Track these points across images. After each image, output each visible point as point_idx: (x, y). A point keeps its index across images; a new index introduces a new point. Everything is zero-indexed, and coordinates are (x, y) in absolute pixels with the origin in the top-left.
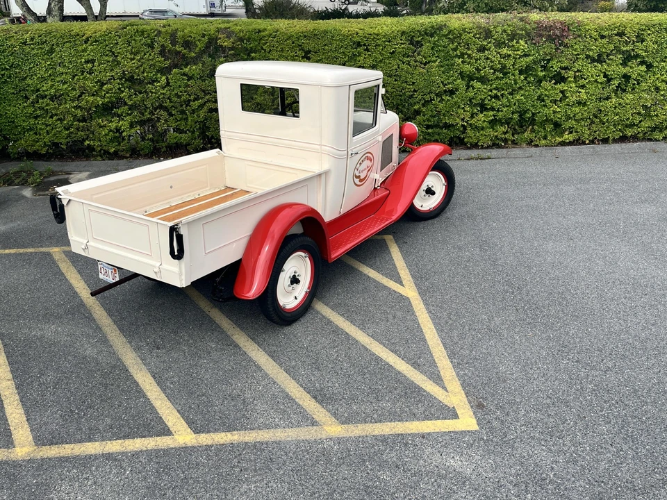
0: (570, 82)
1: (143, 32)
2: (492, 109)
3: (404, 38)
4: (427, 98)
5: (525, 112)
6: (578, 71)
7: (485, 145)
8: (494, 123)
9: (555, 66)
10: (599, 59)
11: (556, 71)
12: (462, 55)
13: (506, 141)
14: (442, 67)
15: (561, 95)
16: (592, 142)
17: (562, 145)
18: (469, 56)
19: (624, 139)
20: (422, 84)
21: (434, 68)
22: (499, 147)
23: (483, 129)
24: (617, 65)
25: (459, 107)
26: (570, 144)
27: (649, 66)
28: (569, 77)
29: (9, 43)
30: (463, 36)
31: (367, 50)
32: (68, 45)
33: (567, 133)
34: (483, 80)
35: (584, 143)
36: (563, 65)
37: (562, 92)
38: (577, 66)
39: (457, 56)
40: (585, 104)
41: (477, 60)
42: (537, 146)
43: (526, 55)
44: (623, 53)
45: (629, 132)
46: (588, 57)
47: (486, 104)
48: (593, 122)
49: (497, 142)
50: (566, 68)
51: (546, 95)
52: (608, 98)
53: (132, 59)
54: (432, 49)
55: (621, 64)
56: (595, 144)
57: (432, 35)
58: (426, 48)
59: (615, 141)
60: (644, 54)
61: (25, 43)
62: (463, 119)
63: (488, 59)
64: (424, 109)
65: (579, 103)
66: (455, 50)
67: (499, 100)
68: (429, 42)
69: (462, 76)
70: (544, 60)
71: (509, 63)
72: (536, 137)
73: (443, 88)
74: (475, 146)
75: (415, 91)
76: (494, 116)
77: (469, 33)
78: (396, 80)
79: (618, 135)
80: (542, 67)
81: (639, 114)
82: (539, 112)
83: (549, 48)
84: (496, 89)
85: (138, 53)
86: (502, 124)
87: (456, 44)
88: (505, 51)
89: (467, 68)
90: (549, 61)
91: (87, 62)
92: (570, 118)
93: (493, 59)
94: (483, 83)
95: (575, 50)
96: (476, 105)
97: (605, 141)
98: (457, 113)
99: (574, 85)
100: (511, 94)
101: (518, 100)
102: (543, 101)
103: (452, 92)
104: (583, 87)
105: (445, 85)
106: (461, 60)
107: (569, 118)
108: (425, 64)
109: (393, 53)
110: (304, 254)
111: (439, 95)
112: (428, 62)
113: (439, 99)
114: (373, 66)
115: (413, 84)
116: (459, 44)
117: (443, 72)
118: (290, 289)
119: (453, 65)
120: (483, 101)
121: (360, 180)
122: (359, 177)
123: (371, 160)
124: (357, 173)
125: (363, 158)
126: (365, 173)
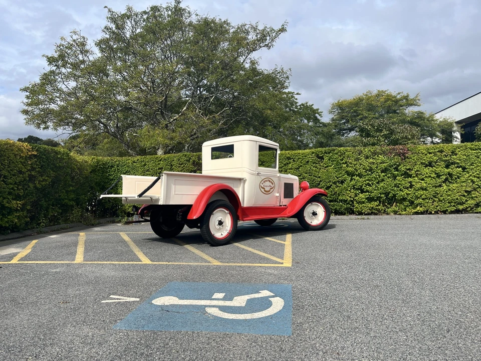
0: (414, 177)
1: (186, 156)
2: (367, 191)
3: (314, 154)
4: (328, 185)
5: (389, 194)
6: (417, 171)
7: (366, 213)
8: (370, 200)
9: (402, 168)
10: (430, 165)
11: (403, 171)
12: (346, 163)
13: (379, 211)
14: (335, 168)
15: (409, 184)
16: (436, 213)
17: (416, 214)
18: (350, 163)
19: (458, 211)
20: (325, 177)
21: (330, 169)
22: (376, 214)
23: (363, 203)
24: (442, 168)
25: (347, 190)
26: (422, 213)
27: (464, 169)
28: (412, 174)
29: (127, 162)
31: (294, 161)
32: (152, 162)
33: (419, 207)
34: (360, 176)
35: (431, 213)
36: (408, 167)
37: (410, 182)
38: (416, 168)
39: (343, 163)
40: (426, 190)
41: (355, 165)
42: (400, 214)
43: (384, 163)
44: (445, 161)
45: (461, 207)
46: (422, 163)
47: (364, 189)
48: (434, 201)
49: (374, 211)
50: (409, 169)
51: (399, 184)
52: (440, 186)
53: (179, 167)
54: (329, 160)
55: (445, 167)
56: (439, 214)
57: (329, 153)
58: (326, 159)
59: (452, 212)
60: (458, 161)
61: (134, 162)
62: (350, 197)
63: (361, 164)
65: (422, 189)
66: (342, 160)
67: (371, 186)
68: (327, 157)
69: (348, 173)
70: (395, 165)
71: (374, 167)
72: (399, 209)
73: (336, 180)
74: (360, 213)
75: (321, 181)
76: (370, 195)
78: (309, 175)
79: (453, 209)
80: (394, 169)
81: (464, 196)
82: (397, 194)
83: (397, 159)
84: (368, 180)
85: (182, 164)
86: (375, 201)
88: (371, 160)
89: (350, 169)
90: (399, 166)
91: (159, 169)
92: (419, 198)
93: (364, 164)
94: (361, 177)
95: (414, 160)
96: (357, 189)
97: (445, 212)
98: (347, 193)
99: (416, 178)
100: (378, 183)
101: (382, 186)
102: (398, 187)
103: (342, 182)
104: (423, 180)
105: (338, 178)
107: (417, 198)
108: (325, 167)
109: (308, 162)
110: (227, 212)
111: (335, 183)
112: (327, 167)
113: (335, 186)
114: (297, 169)
115: (319, 177)
116: (344, 157)
117: (336, 171)
118: (218, 227)
119: (341, 168)
120: (361, 186)
121: (265, 191)
122: (264, 188)
123: (273, 184)
124: (262, 186)
125: (266, 179)
126: (269, 189)
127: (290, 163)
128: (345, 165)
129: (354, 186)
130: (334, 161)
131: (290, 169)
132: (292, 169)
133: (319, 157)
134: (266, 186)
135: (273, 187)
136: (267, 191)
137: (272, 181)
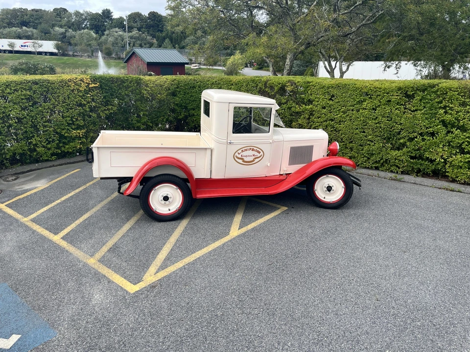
3: (399, 92)
4: (411, 136)
7: (462, 181)
12: (445, 107)
14: (427, 114)
18: (451, 109)
20: (408, 125)
21: (420, 114)
23: (461, 167)
25: (438, 146)
30: (449, 94)
31: (370, 98)
34: (463, 129)
39: (440, 108)
41: (458, 112)
47: (464, 148)
54: (421, 101)
58: (417, 99)
62: (441, 156)
64: (408, 143)
66: (441, 102)
68: (419, 96)
69: (444, 123)
73: (424, 130)
75: (401, 129)
77: (455, 91)
78: (388, 120)
87: (441, 98)
89: (448, 117)
96: (454, 147)
98: (436, 151)
103: (432, 134)
106: (444, 110)
108: (413, 111)
109: (389, 101)
110: (175, 187)
111: (421, 134)
112: (416, 110)
113: (421, 138)
114: (373, 109)
115: (401, 124)
116: (444, 99)
117: (426, 119)
118: (163, 202)
119: (436, 114)
120: (461, 145)
121: (244, 161)
122: (242, 159)
123: (259, 153)
124: (239, 156)
125: (245, 148)
126: (251, 159)
127: (365, 101)
128: (442, 111)
129: (449, 142)
130: (427, 103)
131: (364, 109)
132: (366, 109)
133: (407, 96)
134: (246, 156)
135: (261, 156)
136: (248, 162)
137: (258, 149)
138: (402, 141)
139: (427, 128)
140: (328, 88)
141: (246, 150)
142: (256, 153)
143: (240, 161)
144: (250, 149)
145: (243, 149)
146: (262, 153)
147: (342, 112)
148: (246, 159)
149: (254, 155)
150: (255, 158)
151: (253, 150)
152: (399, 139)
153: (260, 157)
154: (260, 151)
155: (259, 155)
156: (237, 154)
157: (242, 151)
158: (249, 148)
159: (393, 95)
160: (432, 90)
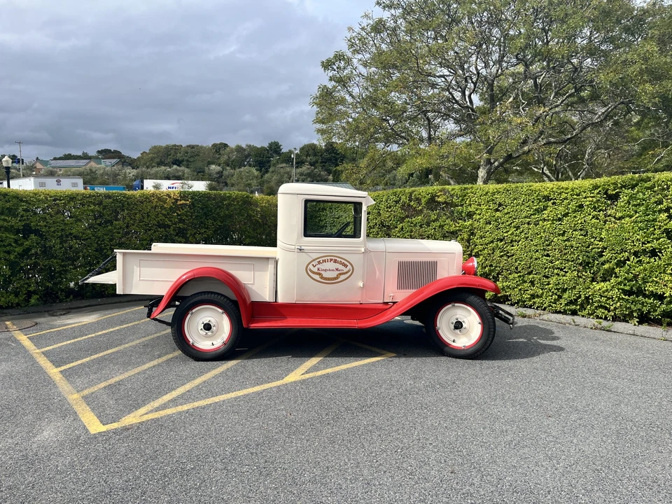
1: (396, 194)
3: (597, 190)
4: (620, 257)
14: (640, 222)
20: (613, 240)
21: (629, 223)
31: (554, 203)
39: (660, 211)
54: (629, 203)
57: (633, 187)
58: (623, 200)
64: (617, 270)
68: (627, 195)
69: (669, 234)
73: (639, 247)
75: (604, 248)
78: (581, 235)
85: (390, 208)
103: (653, 253)
106: (666, 214)
108: (620, 219)
109: (581, 206)
110: (220, 310)
111: (636, 254)
112: (624, 217)
113: (636, 260)
114: (559, 219)
115: (601, 240)
117: (640, 229)
118: (204, 332)
119: (655, 220)
121: (322, 278)
122: (319, 274)
123: (346, 266)
124: (315, 270)
125: (324, 259)
126: (334, 274)
128: (664, 216)
130: (639, 205)
133: (609, 197)
134: (325, 270)
135: (349, 271)
136: (329, 279)
137: (343, 261)
138: (606, 266)
139: (643, 243)
140: (494, 194)
141: (324, 261)
142: (341, 267)
143: (317, 277)
144: (331, 260)
145: (321, 259)
146: (349, 267)
147: (515, 227)
148: (325, 275)
149: (337, 269)
150: (340, 274)
151: (335, 261)
152: (603, 264)
153: (347, 273)
154: (348, 264)
155: (346, 270)
156: (311, 266)
157: (319, 263)
158: (329, 258)
159: (585, 198)
160: (646, 185)
